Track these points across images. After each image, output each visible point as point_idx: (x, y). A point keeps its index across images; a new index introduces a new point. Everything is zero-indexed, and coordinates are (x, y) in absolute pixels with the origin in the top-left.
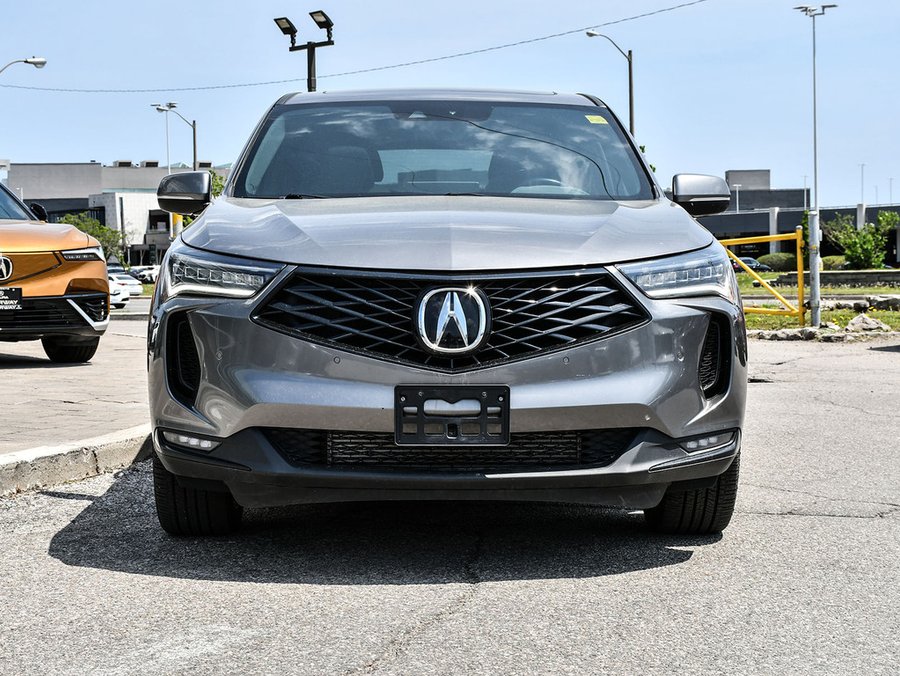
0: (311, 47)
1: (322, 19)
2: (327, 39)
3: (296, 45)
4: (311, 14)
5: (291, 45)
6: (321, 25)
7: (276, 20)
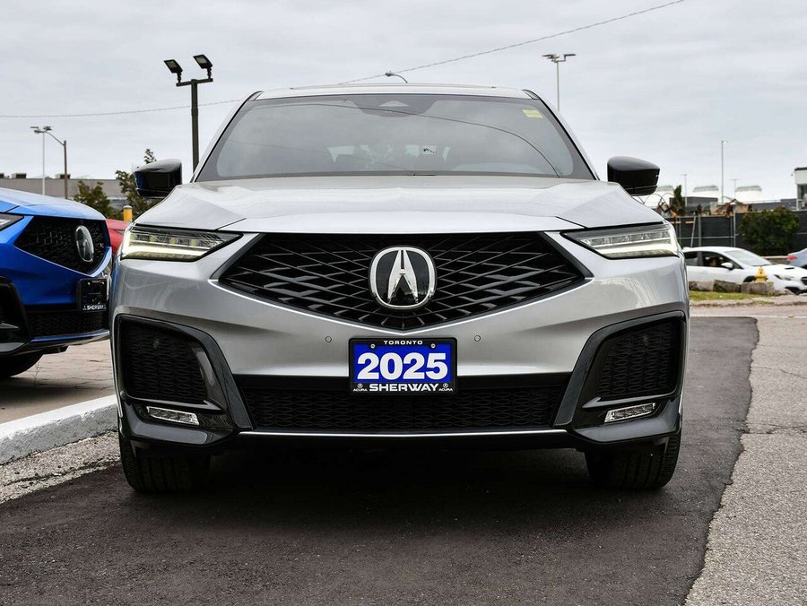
0: (194, 83)
1: (204, 61)
2: (207, 77)
3: (182, 81)
4: (195, 57)
5: (177, 82)
6: (202, 66)
7: (165, 62)
